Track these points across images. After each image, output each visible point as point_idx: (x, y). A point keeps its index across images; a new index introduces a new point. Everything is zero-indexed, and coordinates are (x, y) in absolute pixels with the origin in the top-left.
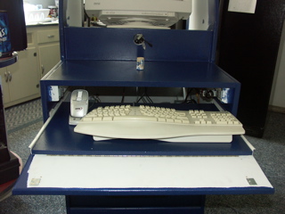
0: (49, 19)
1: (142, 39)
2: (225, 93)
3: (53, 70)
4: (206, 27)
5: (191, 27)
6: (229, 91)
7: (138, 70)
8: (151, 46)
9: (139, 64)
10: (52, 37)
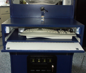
0: (6, 4)
1: (43, 9)
2: (78, 30)
3: (7, 21)
4: (70, 4)
5: (64, 4)
6: (79, 29)
7: (42, 21)
8: (47, 11)
9: (42, 18)
10: (7, 11)
